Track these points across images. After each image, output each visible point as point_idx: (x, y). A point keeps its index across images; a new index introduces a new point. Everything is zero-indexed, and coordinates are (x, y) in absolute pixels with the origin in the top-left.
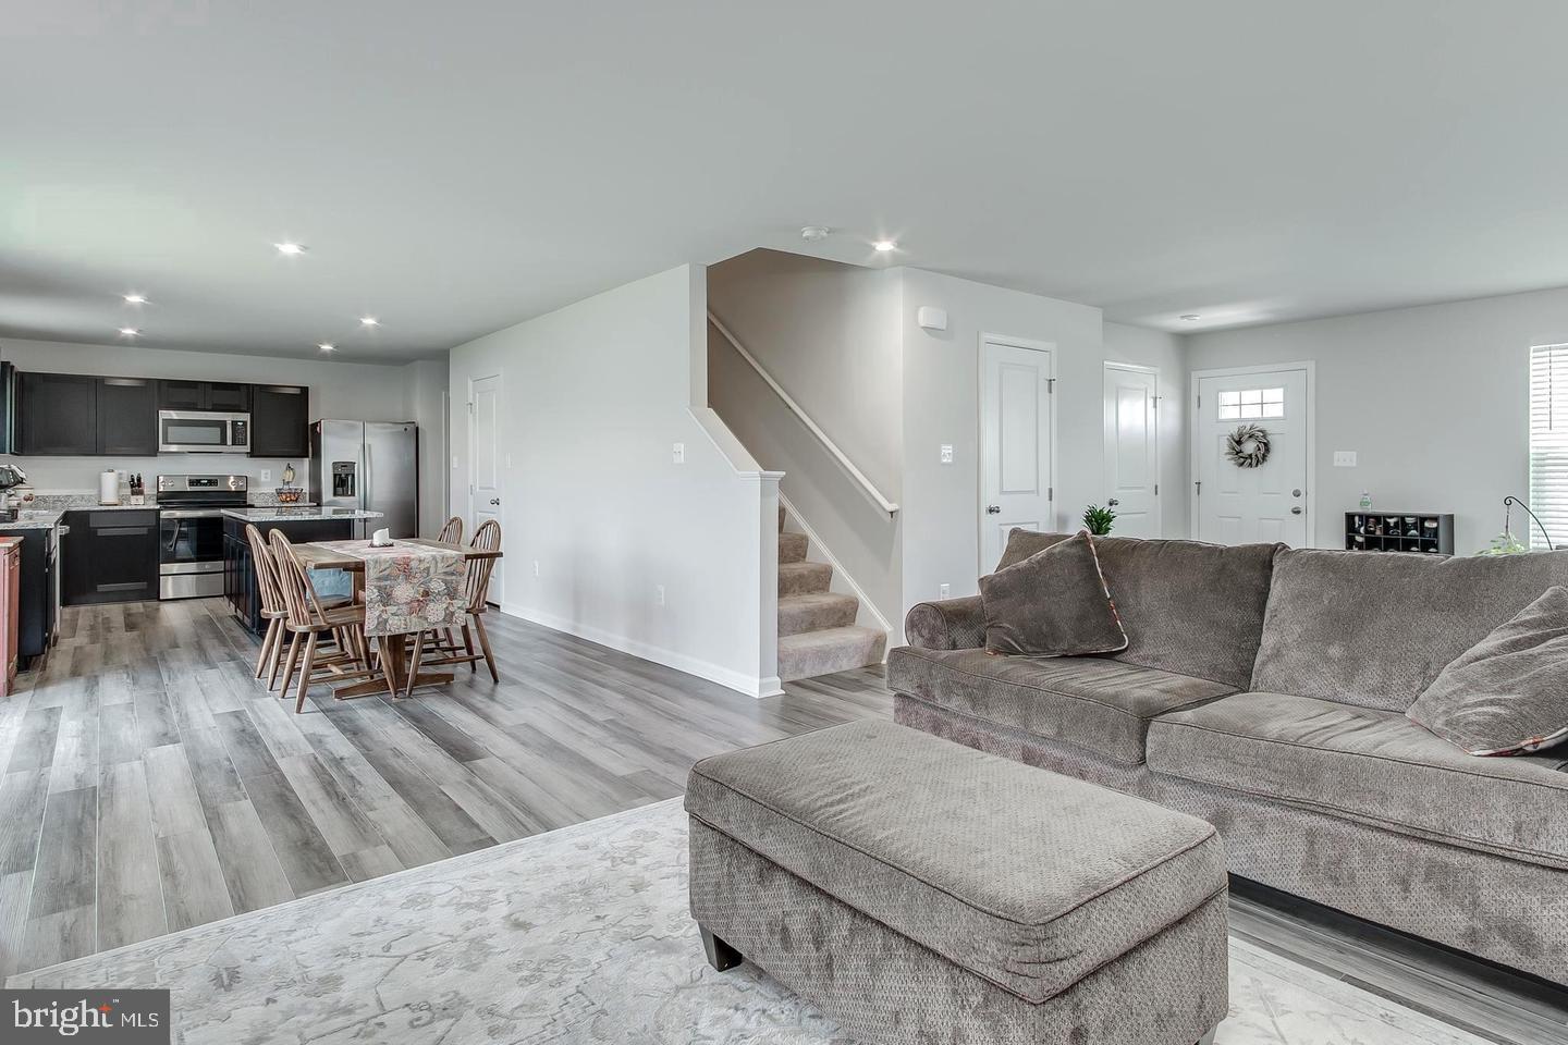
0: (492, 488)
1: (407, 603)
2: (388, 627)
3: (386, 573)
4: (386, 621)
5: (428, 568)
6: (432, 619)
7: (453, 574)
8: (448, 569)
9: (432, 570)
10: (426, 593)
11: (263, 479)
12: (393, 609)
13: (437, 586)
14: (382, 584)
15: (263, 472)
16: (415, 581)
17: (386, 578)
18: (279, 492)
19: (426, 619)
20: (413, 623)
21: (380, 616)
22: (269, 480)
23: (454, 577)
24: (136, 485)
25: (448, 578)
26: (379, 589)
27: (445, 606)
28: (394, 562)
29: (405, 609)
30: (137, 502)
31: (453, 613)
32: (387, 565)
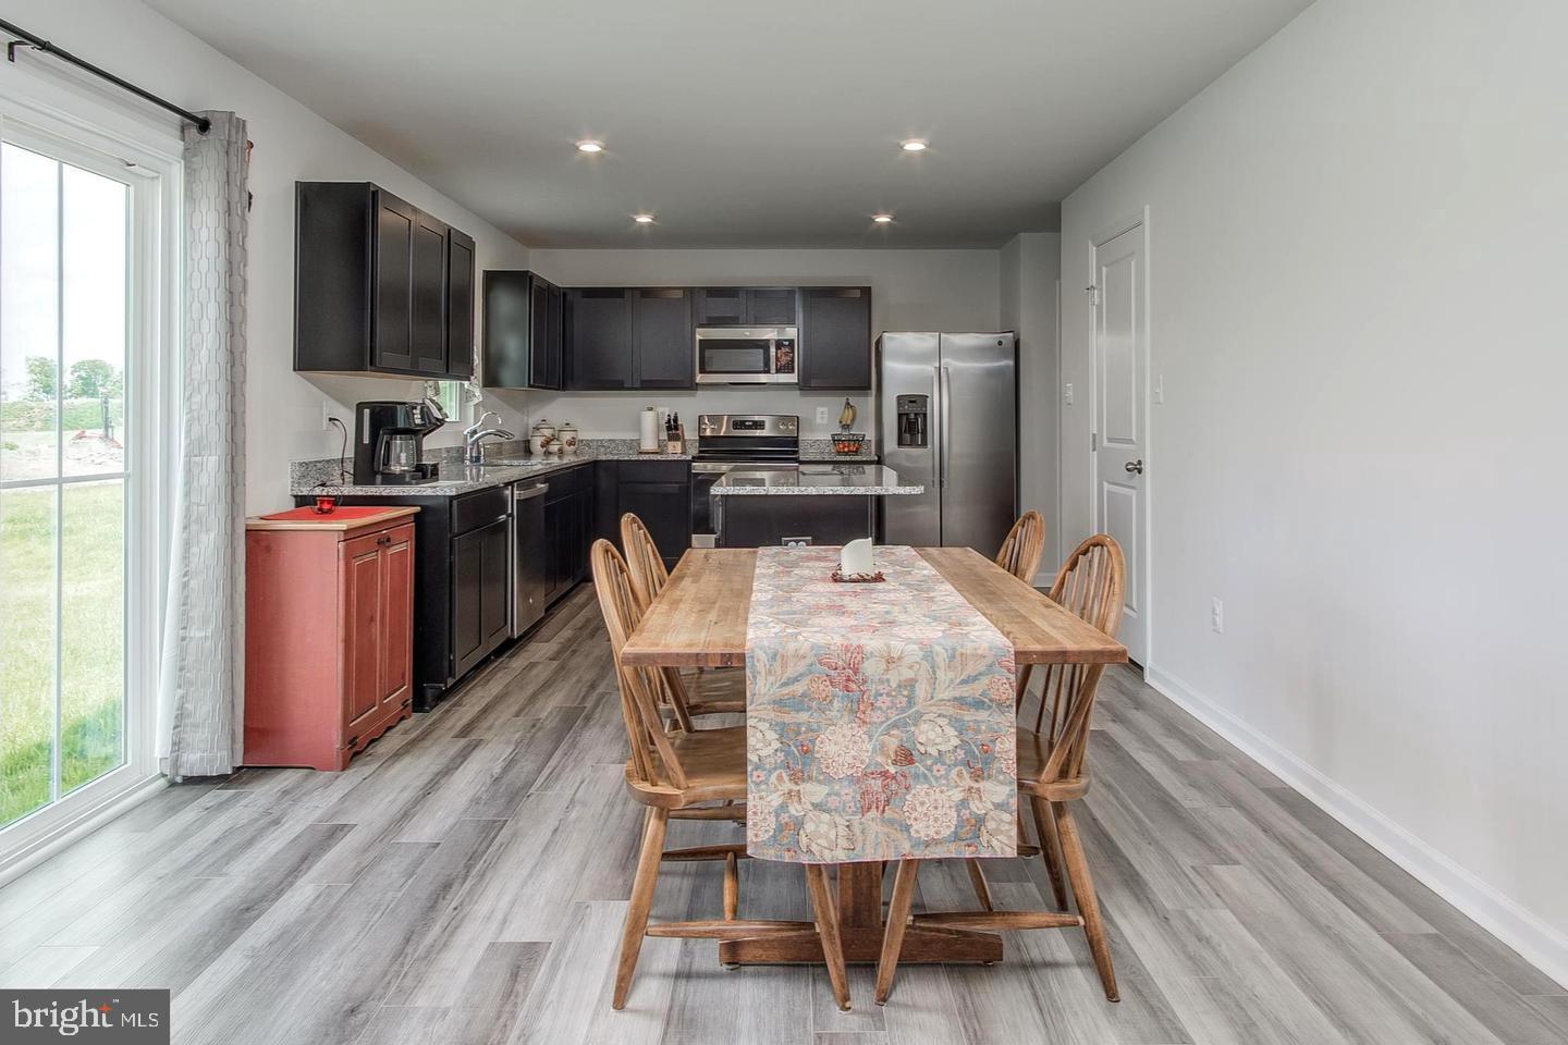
0: (1130, 441)
1: (852, 780)
2: (804, 841)
3: (799, 688)
4: (799, 824)
5: (910, 684)
6: (921, 830)
7: (978, 704)
8: (965, 691)
9: (921, 691)
10: (906, 756)
11: (818, 421)
12: (815, 792)
13: (935, 736)
14: (787, 719)
15: (820, 409)
16: (876, 717)
17: (799, 703)
18: (835, 440)
19: (907, 828)
20: (871, 837)
21: (783, 807)
22: (825, 421)
23: (983, 715)
24: (673, 427)
25: (969, 716)
26: (783, 731)
27: (957, 795)
28: (821, 658)
29: (849, 793)
30: (674, 451)
31: (980, 821)
32: (801, 667)
